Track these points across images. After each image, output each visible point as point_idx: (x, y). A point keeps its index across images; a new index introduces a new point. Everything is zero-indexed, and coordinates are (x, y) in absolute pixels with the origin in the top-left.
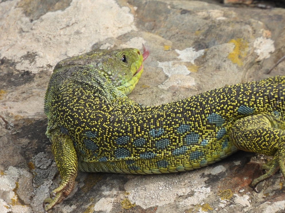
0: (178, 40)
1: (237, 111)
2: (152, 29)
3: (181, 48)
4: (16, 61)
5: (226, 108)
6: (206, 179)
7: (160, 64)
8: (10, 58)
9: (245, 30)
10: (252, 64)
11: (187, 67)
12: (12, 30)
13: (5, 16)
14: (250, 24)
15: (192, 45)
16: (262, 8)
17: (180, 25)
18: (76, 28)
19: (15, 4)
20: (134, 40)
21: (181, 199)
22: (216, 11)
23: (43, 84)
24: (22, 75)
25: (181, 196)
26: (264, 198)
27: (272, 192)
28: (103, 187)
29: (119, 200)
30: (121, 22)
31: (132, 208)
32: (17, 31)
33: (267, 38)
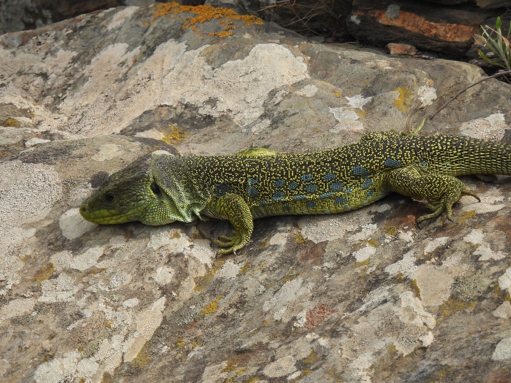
0: (348, 88)
1: (383, 164)
2: (324, 77)
3: (351, 95)
4: (199, 106)
5: (372, 162)
6: (373, 216)
7: (331, 110)
8: (193, 103)
9: (409, 79)
10: (416, 110)
11: (356, 113)
12: (195, 77)
13: (189, 64)
14: (414, 73)
15: (361, 92)
16: (425, 59)
17: (350, 74)
18: (254, 75)
19: (198, 53)
20: (307, 87)
21: (350, 235)
22: (383, 61)
23: (223, 127)
24: (204, 119)
25: (349, 232)
26: (426, 234)
27: (434, 229)
28: (278, 223)
29: (292, 235)
30: (295, 70)
31: (305, 242)
32: (200, 78)
33: (430, 87)
